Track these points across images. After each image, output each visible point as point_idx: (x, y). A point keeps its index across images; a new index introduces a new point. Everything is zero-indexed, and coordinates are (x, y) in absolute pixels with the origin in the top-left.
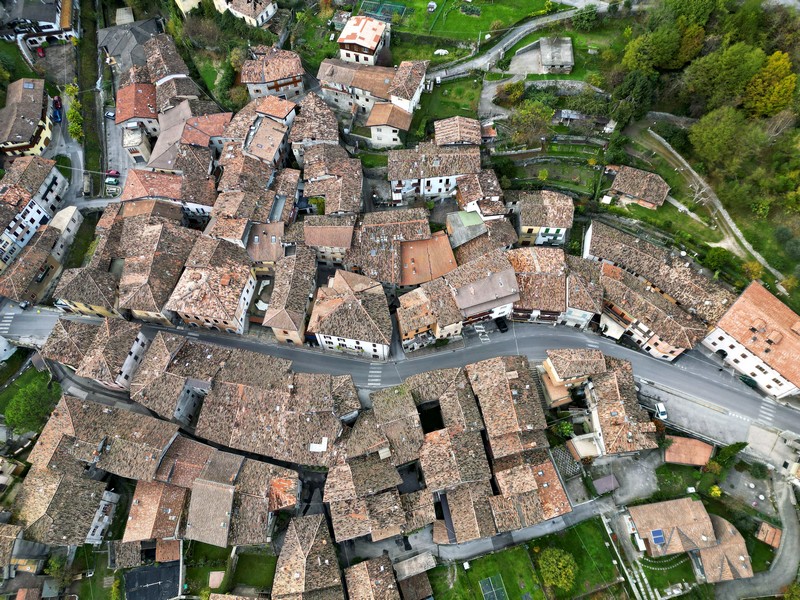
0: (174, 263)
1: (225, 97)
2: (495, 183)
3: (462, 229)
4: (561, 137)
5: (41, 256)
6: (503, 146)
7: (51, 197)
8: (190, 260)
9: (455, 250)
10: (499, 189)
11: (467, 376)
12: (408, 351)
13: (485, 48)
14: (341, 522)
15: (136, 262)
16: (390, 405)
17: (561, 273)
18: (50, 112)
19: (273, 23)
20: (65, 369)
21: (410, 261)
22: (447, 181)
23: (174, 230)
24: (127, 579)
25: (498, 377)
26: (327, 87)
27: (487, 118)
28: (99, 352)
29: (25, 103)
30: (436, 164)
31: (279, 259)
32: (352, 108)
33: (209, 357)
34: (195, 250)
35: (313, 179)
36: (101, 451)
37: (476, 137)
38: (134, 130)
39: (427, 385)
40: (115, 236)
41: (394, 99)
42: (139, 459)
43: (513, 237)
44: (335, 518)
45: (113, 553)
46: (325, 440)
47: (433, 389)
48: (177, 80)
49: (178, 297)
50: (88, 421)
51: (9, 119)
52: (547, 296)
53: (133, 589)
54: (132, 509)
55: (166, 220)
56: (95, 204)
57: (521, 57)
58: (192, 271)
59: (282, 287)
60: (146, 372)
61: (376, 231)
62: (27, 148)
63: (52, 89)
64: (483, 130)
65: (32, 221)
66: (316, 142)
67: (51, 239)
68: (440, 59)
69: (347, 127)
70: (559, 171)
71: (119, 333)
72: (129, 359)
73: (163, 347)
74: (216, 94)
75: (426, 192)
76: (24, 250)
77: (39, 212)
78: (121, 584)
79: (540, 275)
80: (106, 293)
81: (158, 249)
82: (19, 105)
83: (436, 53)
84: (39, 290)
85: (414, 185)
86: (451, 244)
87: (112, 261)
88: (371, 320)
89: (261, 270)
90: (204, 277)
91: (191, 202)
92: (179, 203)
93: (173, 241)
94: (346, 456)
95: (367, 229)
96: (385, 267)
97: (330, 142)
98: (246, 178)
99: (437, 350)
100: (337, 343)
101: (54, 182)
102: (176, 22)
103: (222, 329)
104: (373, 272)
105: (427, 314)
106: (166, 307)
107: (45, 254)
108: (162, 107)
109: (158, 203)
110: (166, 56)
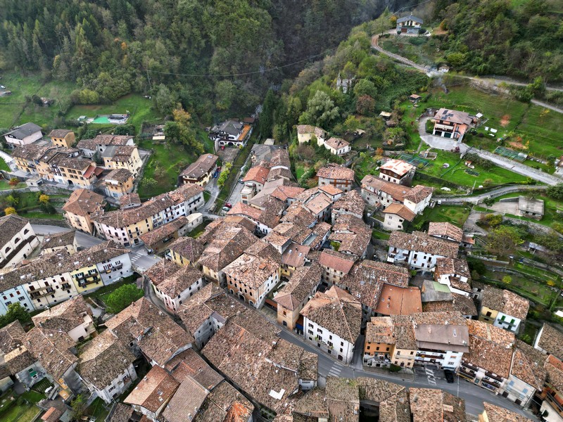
0: (238, 250)
1: (304, 182)
2: (466, 269)
3: (432, 291)
4: (527, 260)
5: (173, 229)
6: (478, 252)
7: (193, 206)
8: (248, 249)
9: (424, 304)
10: (468, 273)
11: (408, 396)
12: (366, 364)
13: (477, 192)
15: (218, 243)
16: (340, 389)
17: (508, 347)
18: (213, 172)
19: (345, 156)
20: (151, 291)
21: (387, 298)
22: (430, 259)
23: (247, 233)
25: (435, 405)
26: (365, 189)
27: (470, 232)
28: (175, 279)
29: (205, 163)
30: (424, 244)
31: (299, 267)
32: (376, 205)
33: (232, 306)
34: (253, 246)
35: (338, 231)
36: (145, 334)
37: (458, 237)
38: (250, 187)
39: (373, 388)
40: (213, 231)
41: (406, 202)
42: (162, 349)
43: (474, 311)
45: (113, 412)
46: (283, 391)
47: (377, 393)
48: (282, 169)
49: (231, 267)
50: (148, 314)
51: (194, 167)
52: (493, 361)
54: (141, 382)
55: (245, 228)
56: (211, 216)
57: (503, 203)
58: (246, 256)
59: (294, 282)
60: (193, 301)
61: (369, 270)
62: (194, 181)
63: (220, 162)
64: (464, 237)
65: (178, 213)
66: (348, 213)
67: (182, 224)
68: (443, 192)
69: (370, 213)
70: (521, 282)
72: (187, 292)
73: (209, 290)
74: (300, 181)
75: (413, 263)
76: (166, 224)
77: (183, 210)
79: (490, 343)
80: (195, 254)
81: (233, 239)
82: (201, 162)
83: (442, 189)
84: (161, 247)
85: (404, 255)
86: (422, 298)
87: (206, 243)
88: (346, 321)
89: (285, 273)
90: (251, 260)
91: (263, 223)
92: (256, 222)
93: (244, 238)
94: (293, 409)
95: (363, 267)
96: (368, 295)
97: (356, 215)
98: (299, 218)
99: (390, 374)
100: (316, 333)
101: (198, 200)
102: (294, 147)
103: (247, 299)
104: (358, 295)
105: (389, 335)
106: (223, 270)
107: (175, 229)
108: (269, 179)
109: (245, 219)
110: (281, 158)
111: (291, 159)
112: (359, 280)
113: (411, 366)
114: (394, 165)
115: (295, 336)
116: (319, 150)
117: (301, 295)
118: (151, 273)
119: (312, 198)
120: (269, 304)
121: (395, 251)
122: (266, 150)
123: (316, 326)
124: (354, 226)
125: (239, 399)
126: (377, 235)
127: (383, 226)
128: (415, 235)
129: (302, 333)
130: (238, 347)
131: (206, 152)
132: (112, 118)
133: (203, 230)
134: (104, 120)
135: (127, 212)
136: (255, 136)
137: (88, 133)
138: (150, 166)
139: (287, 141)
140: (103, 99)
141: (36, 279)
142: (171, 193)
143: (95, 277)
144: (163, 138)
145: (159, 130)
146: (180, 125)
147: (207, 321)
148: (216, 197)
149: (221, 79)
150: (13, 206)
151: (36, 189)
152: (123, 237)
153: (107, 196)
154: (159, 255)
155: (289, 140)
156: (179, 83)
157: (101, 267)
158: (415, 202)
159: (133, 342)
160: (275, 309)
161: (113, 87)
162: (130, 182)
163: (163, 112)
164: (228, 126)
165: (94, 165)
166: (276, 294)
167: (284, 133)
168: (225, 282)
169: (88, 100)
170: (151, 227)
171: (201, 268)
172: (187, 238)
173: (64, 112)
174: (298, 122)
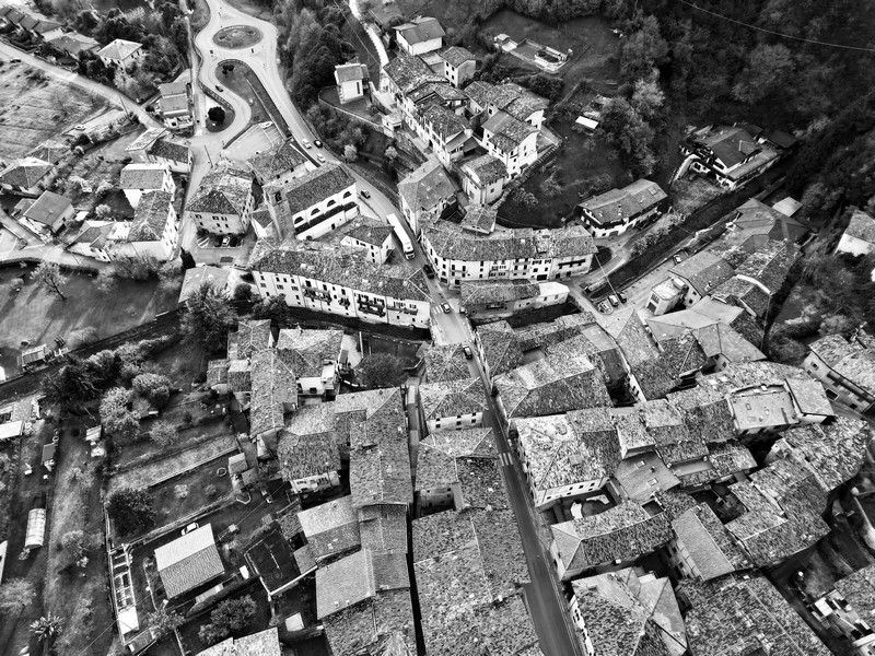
0: (564, 401)
5: (508, 296)
7: (566, 269)
8: (576, 413)
15: (544, 369)
18: (642, 218)
23: (596, 382)
24: (273, 534)
28: (447, 391)
29: (634, 199)
31: (634, 501)
33: (490, 489)
34: (589, 411)
35: (758, 487)
36: (364, 448)
38: (675, 286)
40: (561, 336)
42: (369, 484)
45: (290, 509)
48: (757, 289)
49: (532, 425)
50: (385, 420)
51: (610, 199)
53: (267, 546)
54: (326, 506)
55: (603, 368)
56: (583, 302)
58: (565, 422)
60: (448, 441)
61: (750, 604)
62: (596, 225)
63: (665, 205)
65: (535, 270)
67: (528, 293)
71: (470, 397)
72: (454, 419)
73: (477, 441)
76: (507, 281)
77: (546, 269)
78: (269, 531)
80: (503, 363)
81: (568, 380)
82: (629, 196)
84: (481, 312)
87: (538, 348)
90: (566, 438)
91: (637, 378)
92: (628, 368)
93: (585, 387)
95: (745, 591)
96: (712, 643)
97: (821, 481)
98: (701, 415)
101: (580, 263)
102: (821, 249)
103: (529, 485)
104: (695, 629)
106: (517, 421)
107: (513, 297)
108: (717, 294)
109: (614, 350)
110: (773, 264)
111: (797, 269)
112: (719, 606)
115: (557, 593)
116: (865, 287)
119: (757, 391)
120: (559, 511)
121: (843, 604)
122: (763, 225)
124: (794, 501)
125: (406, 632)
126: (836, 542)
129: (569, 600)
130: (455, 557)
131: (653, 177)
132: (542, 54)
133: (551, 322)
135: (464, 236)
136: (774, 175)
138: (543, 169)
139: (822, 223)
140: (548, 14)
141: (315, 277)
142: (544, 232)
143: (380, 309)
144: (592, 125)
145: (597, 107)
146: (632, 113)
147: (445, 486)
148: (614, 269)
149: (773, 40)
150: (355, 145)
151: (390, 134)
152: (442, 270)
153: (462, 190)
154: (471, 322)
155: (826, 225)
156: (689, 21)
157: (390, 301)
162: (498, 186)
163: (621, 74)
164: (728, 141)
165: (469, 133)
166: (577, 507)
167: (825, 207)
169: (526, 8)
170: (485, 273)
173: (484, 17)
174: (866, 204)
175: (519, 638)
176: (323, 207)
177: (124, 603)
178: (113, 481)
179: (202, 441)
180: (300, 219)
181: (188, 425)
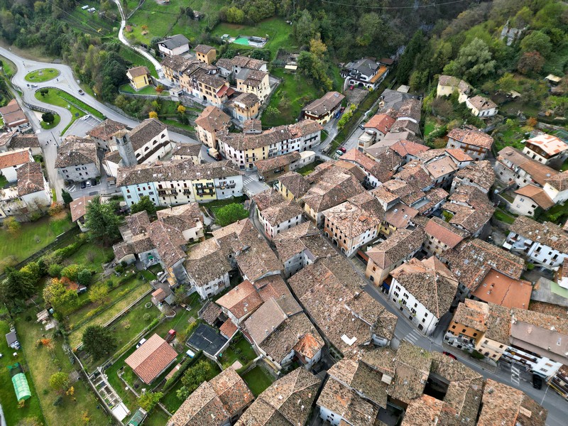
0: (342, 196)
1: (430, 140)
3: (547, 291)
5: (285, 162)
7: (309, 143)
8: (352, 199)
9: (533, 302)
12: (447, 342)
14: (328, 394)
15: (325, 185)
16: (412, 355)
18: (335, 112)
20: (255, 214)
21: (491, 284)
22: (556, 256)
23: (355, 182)
24: (201, 326)
25: (511, 404)
26: (501, 161)
28: (278, 209)
29: (329, 101)
30: (554, 238)
31: (401, 228)
32: (509, 182)
33: (324, 248)
34: (358, 196)
35: (454, 202)
36: (243, 251)
38: (370, 134)
40: (322, 173)
41: (547, 187)
44: (326, 389)
45: (205, 308)
46: (354, 339)
48: (410, 122)
49: (332, 211)
50: (248, 234)
53: (198, 334)
54: (233, 290)
55: (354, 176)
56: (324, 157)
58: (349, 204)
59: (392, 242)
60: (290, 233)
61: (478, 251)
62: (315, 118)
63: (345, 103)
65: (293, 148)
66: (472, 184)
67: (294, 159)
69: (499, 189)
72: (286, 223)
73: (306, 228)
75: (533, 256)
76: (280, 156)
77: (299, 146)
78: (196, 326)
80: (300, 190)
81: (340, 185)
82: (327, 100)
84: (272, 177)
85: (526, 244)
86: (532, 295)
87: (313, 182)
88: (436, 295)
89: (384, 230)
90: (352, 210)
91: (373, 175)
92: (367, 173)
93: (350, 186)
94: (360, 358)
95: (472, 246)
96: (469, 275)
97: (481, 189)
98: (414, 178)
99: (470, 359)
100: (401, 297)
101: (315, 138)
102: (429, 99)
103: (340, 246)
104: (458, 272)
105: (481, 322)
106: (323, 212)
107: (288, 162)
108: (392, 130)
109: (356, 167)
110: (412, 109)
111: (423, 112)
112: (464, 258)
113: (497, 359)
114: (545, 141)
115: (379, 293)
116: (458, 107)
117: (395, 256)
118: (258, 199)
119: (435, 160)
120: (361, 256)
121: (515, 238)
122: (398, 98)
123: (403, 290)
124: (474, 200)
125: (312, 332)
126: (499, 216)
127: (509, 207)
128: (546, 226)
129: (387, 292)
130: (322, 286)
131: (334, 90)
132: (252, 40)
133: (313, 169)
134: (244, 42)
135: (248, 136)
136: (389, 80)
137: (228, 52)
138: (277, 95)
139: (423, 91)
140: (248, 19)
141: (165, 180)
142: (291, 126)
143: (211, 190)
144: (295, 68)
145: (293, 59)
146: (314, 56)
147: (298, 255)
148: (332, 139)
149: (368, 11)
150: (156, 111)
151: (176, 99)
152: (240, 160)
153: (233, 118)
154: (268, 184)
155: (426, 91)
156: (324, 11)
157: (217, 182)
158: (558, 190)
159: (232, 255)
160: (366, 263)
161: (259, 8)
162: (255, 108)
163: (301, 40)
164: (363, 65)
165: (228, 85)
166: (370, 250)
167: (423, 81)
168: (322, 224)
169: (234, 18)
170: (266, 155)
171: (303, 205)
172: (296, 173)
173: (211, 28)
174: (443, 71)
175: (375, 309)
176: (150, 145)
177: (113, 403)
178: (71, 337)
179: (127, 293)
180: (138, 155)
181: (112, 288)
